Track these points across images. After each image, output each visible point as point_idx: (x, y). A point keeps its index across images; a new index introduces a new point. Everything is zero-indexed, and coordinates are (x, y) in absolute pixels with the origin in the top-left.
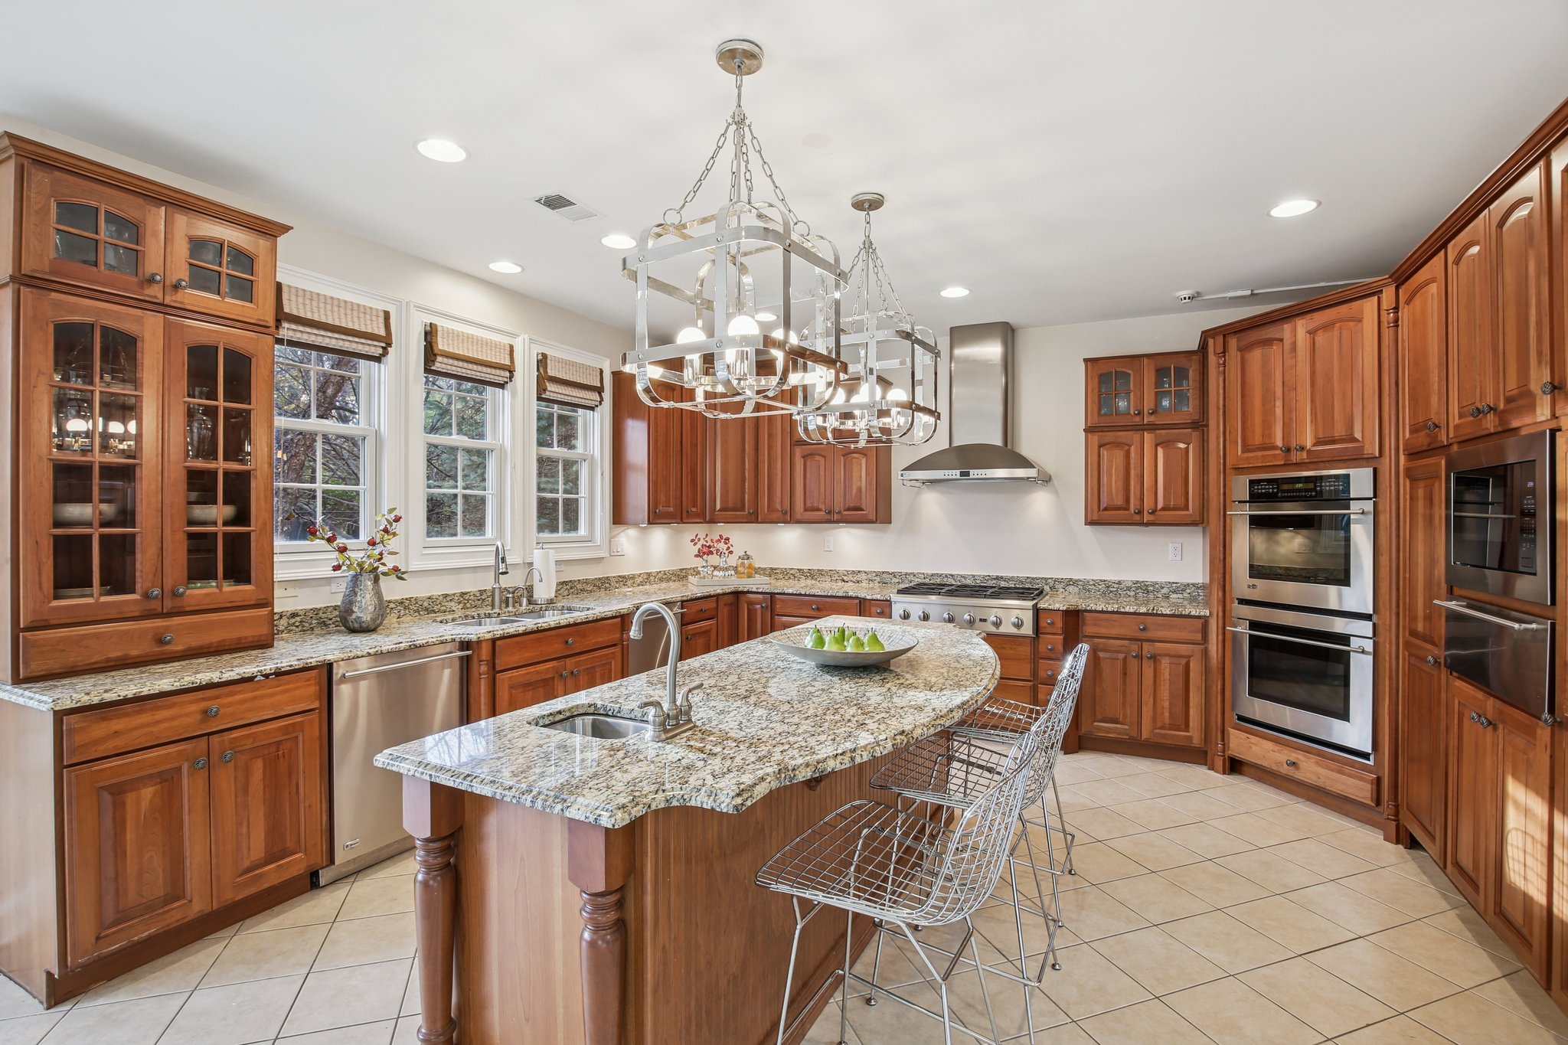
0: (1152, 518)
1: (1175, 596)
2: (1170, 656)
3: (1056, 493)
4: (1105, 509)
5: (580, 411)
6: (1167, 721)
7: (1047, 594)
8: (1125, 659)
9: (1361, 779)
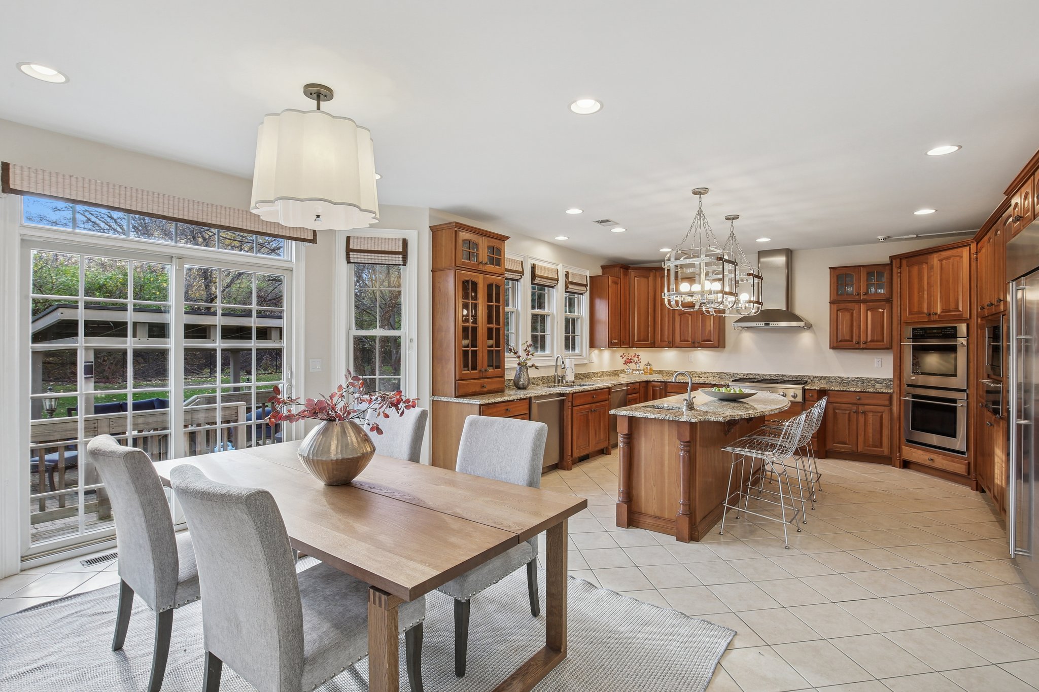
0: (865, 346)
1: (878, 385)
2: (873, 412)
3: (814, 333)
4: (840, 341)
5: (576, 295)
6: (871, 443)
7: (809, 384)
8: (849, 414)
9: (961, 464)
